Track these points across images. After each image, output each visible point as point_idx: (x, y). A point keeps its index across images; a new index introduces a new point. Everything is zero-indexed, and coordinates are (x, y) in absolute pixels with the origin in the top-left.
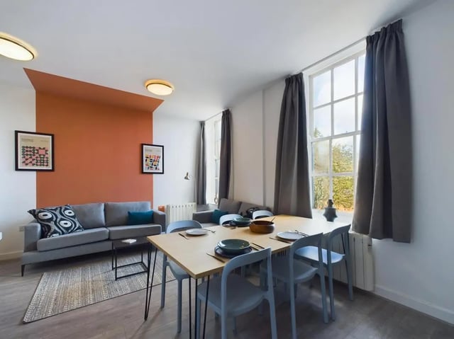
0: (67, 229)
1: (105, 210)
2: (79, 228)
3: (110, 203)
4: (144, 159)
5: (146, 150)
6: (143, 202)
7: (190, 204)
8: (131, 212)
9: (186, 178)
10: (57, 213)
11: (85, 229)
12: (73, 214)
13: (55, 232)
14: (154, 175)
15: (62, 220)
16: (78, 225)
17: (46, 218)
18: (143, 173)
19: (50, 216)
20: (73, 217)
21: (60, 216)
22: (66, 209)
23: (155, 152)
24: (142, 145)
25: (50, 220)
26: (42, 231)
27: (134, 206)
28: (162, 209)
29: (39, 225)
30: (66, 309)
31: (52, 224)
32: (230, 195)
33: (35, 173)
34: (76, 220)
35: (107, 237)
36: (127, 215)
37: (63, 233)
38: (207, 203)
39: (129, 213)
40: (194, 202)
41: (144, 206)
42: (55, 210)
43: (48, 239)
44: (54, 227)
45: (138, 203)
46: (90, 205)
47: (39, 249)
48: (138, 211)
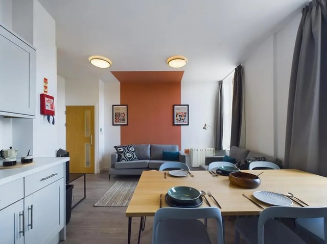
0: (129, 158)
1: (150, 149)
2: (135, 158)
3: (153, 145)
4: (175, 115)
5: (176, 109)
6: (173, 145)
7: (209, 149)
8: (165, 151)
9: (204, 128)
10: (126, 149)
11: (139, 159)
12: (133, 150)
13: (123, 159)
14: (182, 126)
15: (127, 153)
16: (135, 156)
17: (120, 151)
18: (174, 125)
19: (122, 150)
20: (133, 152)
21: (127, 151)
22: (131, 147)
23: (183, 110)
24: (174, 105)
25: (122, 152)
26: (118, 158)
27: (167, 147)
28: (187, 151)
29: (117, 155)
30: (113, 205)
31: (122, 155)
32: (241, 143)
33: (120, 126)
34: (134, 154)
35: (147, 166)
36: (162, 153)
37: (127, 161)
38: (224, 149)
39: (163, 152)
40: (213, 147)
41: (174, 148)
42: (125, 147)
43: (120, 162)
44: (123, 157)
45: (170, 145)
46: (143, 145)
47: (116, 167)
48: (169, 151)
